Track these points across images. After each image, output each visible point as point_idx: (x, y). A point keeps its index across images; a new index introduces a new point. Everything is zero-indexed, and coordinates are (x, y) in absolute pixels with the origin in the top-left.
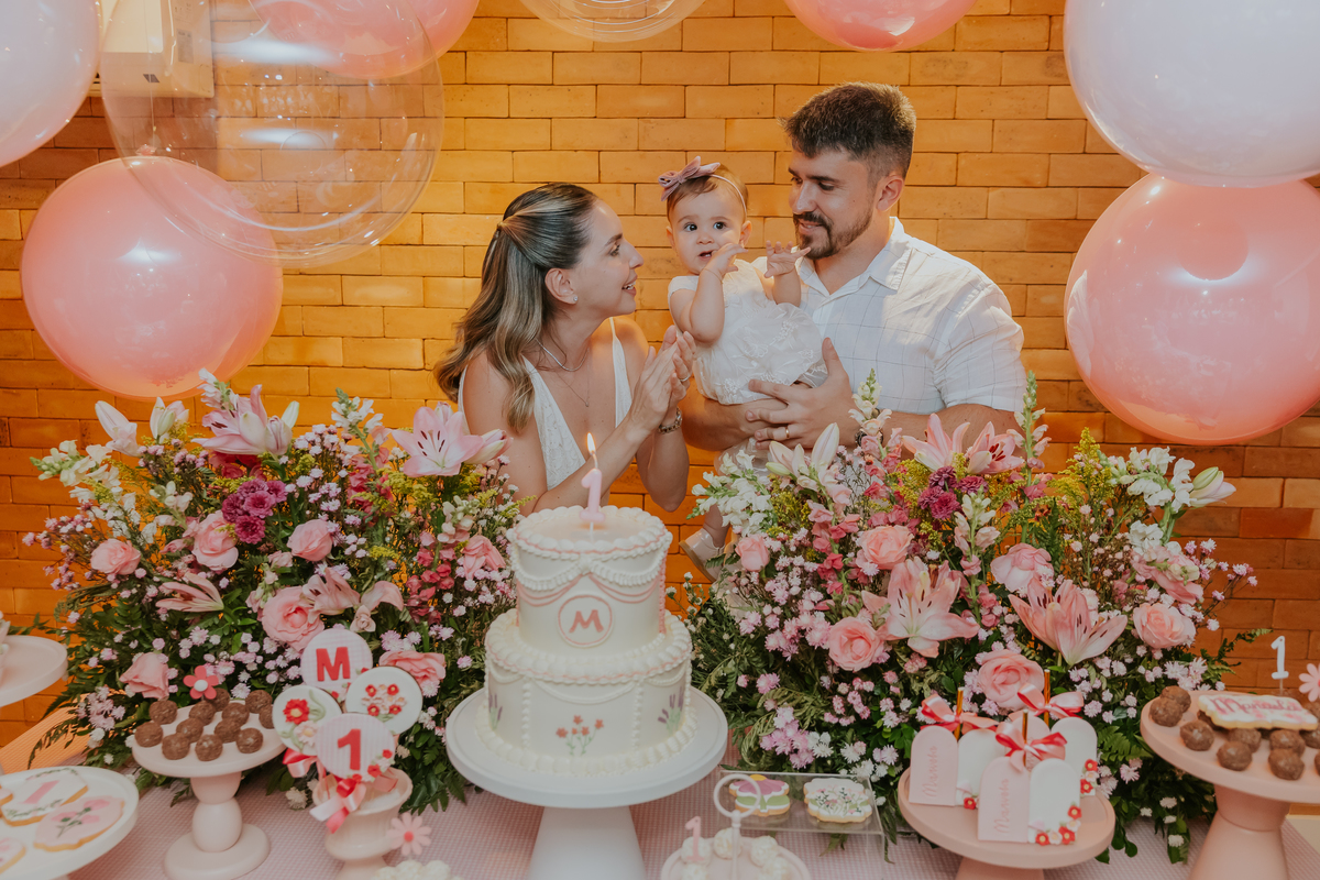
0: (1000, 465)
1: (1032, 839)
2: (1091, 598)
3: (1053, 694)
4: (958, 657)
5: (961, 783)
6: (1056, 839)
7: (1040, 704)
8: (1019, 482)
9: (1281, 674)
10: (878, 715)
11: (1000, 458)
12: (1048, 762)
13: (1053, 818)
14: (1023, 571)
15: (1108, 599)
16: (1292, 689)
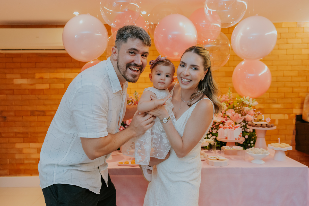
0: (226, 100)
1: (235, 139)
2: (240, 115)
3: (235, 125)
4: (223, 123)
5: (225, 135)
6: (238, 139)
7: (234, 126)
8: (229, 102)
9: (263, 119)
10: (212, 132)
11: (226, 99)
12: (235, 130)
13: (237, 136)
14: (230, 113)
15: (242, 115)
16: (265, 121)
